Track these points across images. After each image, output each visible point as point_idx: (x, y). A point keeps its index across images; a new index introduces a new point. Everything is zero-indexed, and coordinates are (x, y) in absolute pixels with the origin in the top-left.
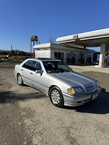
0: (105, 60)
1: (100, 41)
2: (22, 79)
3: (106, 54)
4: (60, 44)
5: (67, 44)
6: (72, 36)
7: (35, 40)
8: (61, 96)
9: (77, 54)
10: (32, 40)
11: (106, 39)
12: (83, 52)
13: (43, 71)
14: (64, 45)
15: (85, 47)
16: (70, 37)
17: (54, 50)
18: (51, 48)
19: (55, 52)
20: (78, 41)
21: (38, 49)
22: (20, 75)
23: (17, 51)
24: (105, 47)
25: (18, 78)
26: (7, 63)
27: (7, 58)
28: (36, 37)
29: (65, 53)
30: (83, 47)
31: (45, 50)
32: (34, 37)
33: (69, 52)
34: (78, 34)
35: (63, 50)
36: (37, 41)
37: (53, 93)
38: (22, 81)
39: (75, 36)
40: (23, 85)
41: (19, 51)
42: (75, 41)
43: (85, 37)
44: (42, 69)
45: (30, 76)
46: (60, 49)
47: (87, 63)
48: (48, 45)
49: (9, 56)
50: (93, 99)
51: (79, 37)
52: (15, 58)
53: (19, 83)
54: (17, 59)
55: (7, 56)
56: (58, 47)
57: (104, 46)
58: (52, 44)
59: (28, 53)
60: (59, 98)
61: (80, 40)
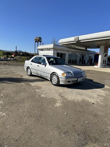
0: (104, 61)
1: (99, 43)
2: (31, 71)
3: (105, 55)
4: (62, 45)
5: (69, 46)
6: (74, 37)
7: (39, 41)
8: (58, 78)
9: (79, 55)
10: (36, 41)
11: (105, 41)
12: (84, 54)
13: (46, 64)
14: (66, 46)
15: (86, 49)
16: (72, 39)
17: (56, 51)
18: (54, 49)
19: (57, 53)
20: (79, 43)
21: (42, 50)
22: (29, 68)
23: (20, 52)
24: (104, 49)
25: (27, 70)
26: (14, 62)
27: (12, 57)
28: (40, 38)
29: (67, 54)
30: (84, 49)
31: (48, 50)
32: (38, 38)
33: (70, 53)
34: (79, 36)
35: (65, 51)
36: (41, 42)
37: (53, 78)
38: (31, 73)
39: (76, 38)
40: (31, 75)
41: (22, 52)
42: (76, 42)
43: (85, 39)
44: (46, 63)
45: (37, 68)
46: (62, 50)
47: (87, 64)
48: (51, 46)
49: (14, 56)
50: (78, 81)
51: (80, 39)
52: (20, 58)
53: (28, 74)
54: (22, 59)
55: (13, 56)
56: (60, 48)
57: (103, 47)
58: (55, 45)
59: (31, 54)
60: (57, 80)
61: (81, 41)
